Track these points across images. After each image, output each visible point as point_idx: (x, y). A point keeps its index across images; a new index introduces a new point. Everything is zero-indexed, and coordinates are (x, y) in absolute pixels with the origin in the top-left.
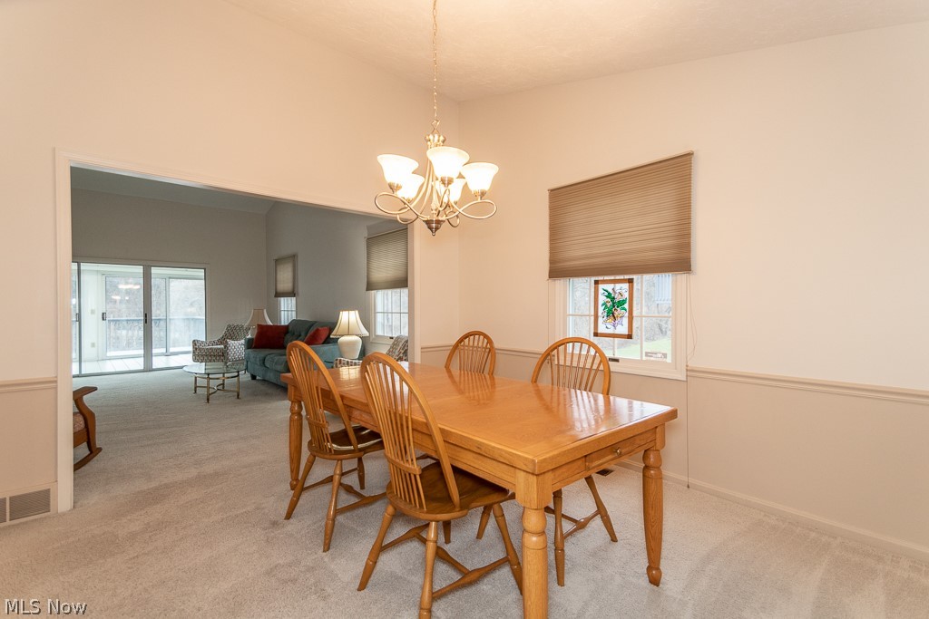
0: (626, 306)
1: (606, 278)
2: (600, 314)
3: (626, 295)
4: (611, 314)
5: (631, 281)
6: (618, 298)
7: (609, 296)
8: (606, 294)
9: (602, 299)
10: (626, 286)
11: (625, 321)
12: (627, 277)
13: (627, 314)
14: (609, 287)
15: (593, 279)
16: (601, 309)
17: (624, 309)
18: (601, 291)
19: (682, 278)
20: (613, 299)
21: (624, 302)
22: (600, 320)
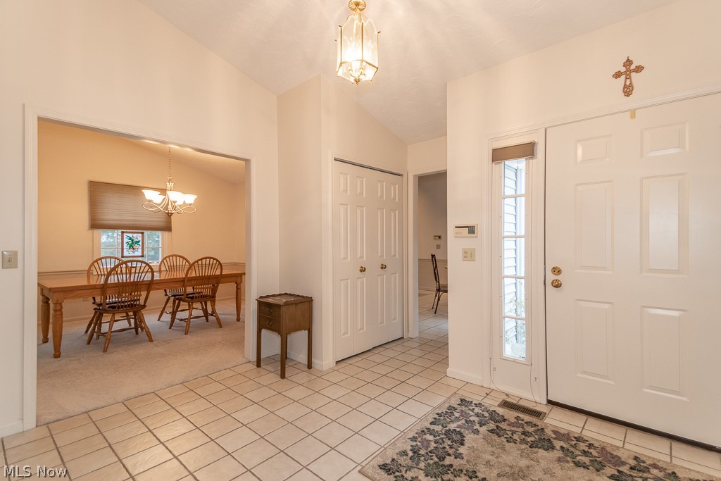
0: (140, 243)
1: (128, 231)
2: (124, 248)
3: (140, 239)
4: (131, 247)
5: (142, 233)
6: (135, 240)
8: (129, 238)
9: (126, 240)
10: (140, 235)
11: (140, 250)
12: (141, 231)
13: (141, 247)
14: (131, 235)
15: (120, 231)
16: (125, 245)
17: (139, 245)
18: (125, 237)
19: (166, 234)
20: (132, 240)
21: (139, 242)
22: (125, 250)
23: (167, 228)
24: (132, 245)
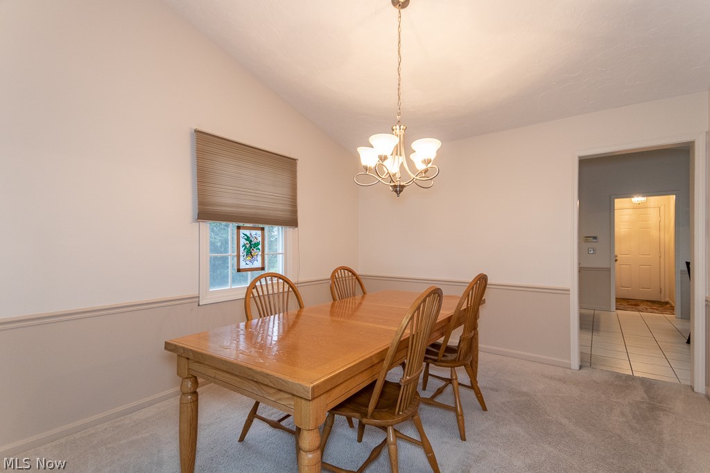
0: (260, 247)
1: (246, 225)
2: (241, 254)
3: (260, 239)
4: (249, 253)
5: (263, 229)
6: (254, 241)
7: (248, 239)
8: (246, 237)
9: (243, 241)
10: (259, 232)
11: (259, 258)
12: (261, 226)
13: (260, 253)
14: (248, 232)
15: (236, 224)
16: (242, 249)
17: (258, 249)
18: (242, 235)
19: (290, 230)
20: (251, 241)
21: (258, 244)
22: (242, 259)
23: (291, 222)
24: (251, 248)
